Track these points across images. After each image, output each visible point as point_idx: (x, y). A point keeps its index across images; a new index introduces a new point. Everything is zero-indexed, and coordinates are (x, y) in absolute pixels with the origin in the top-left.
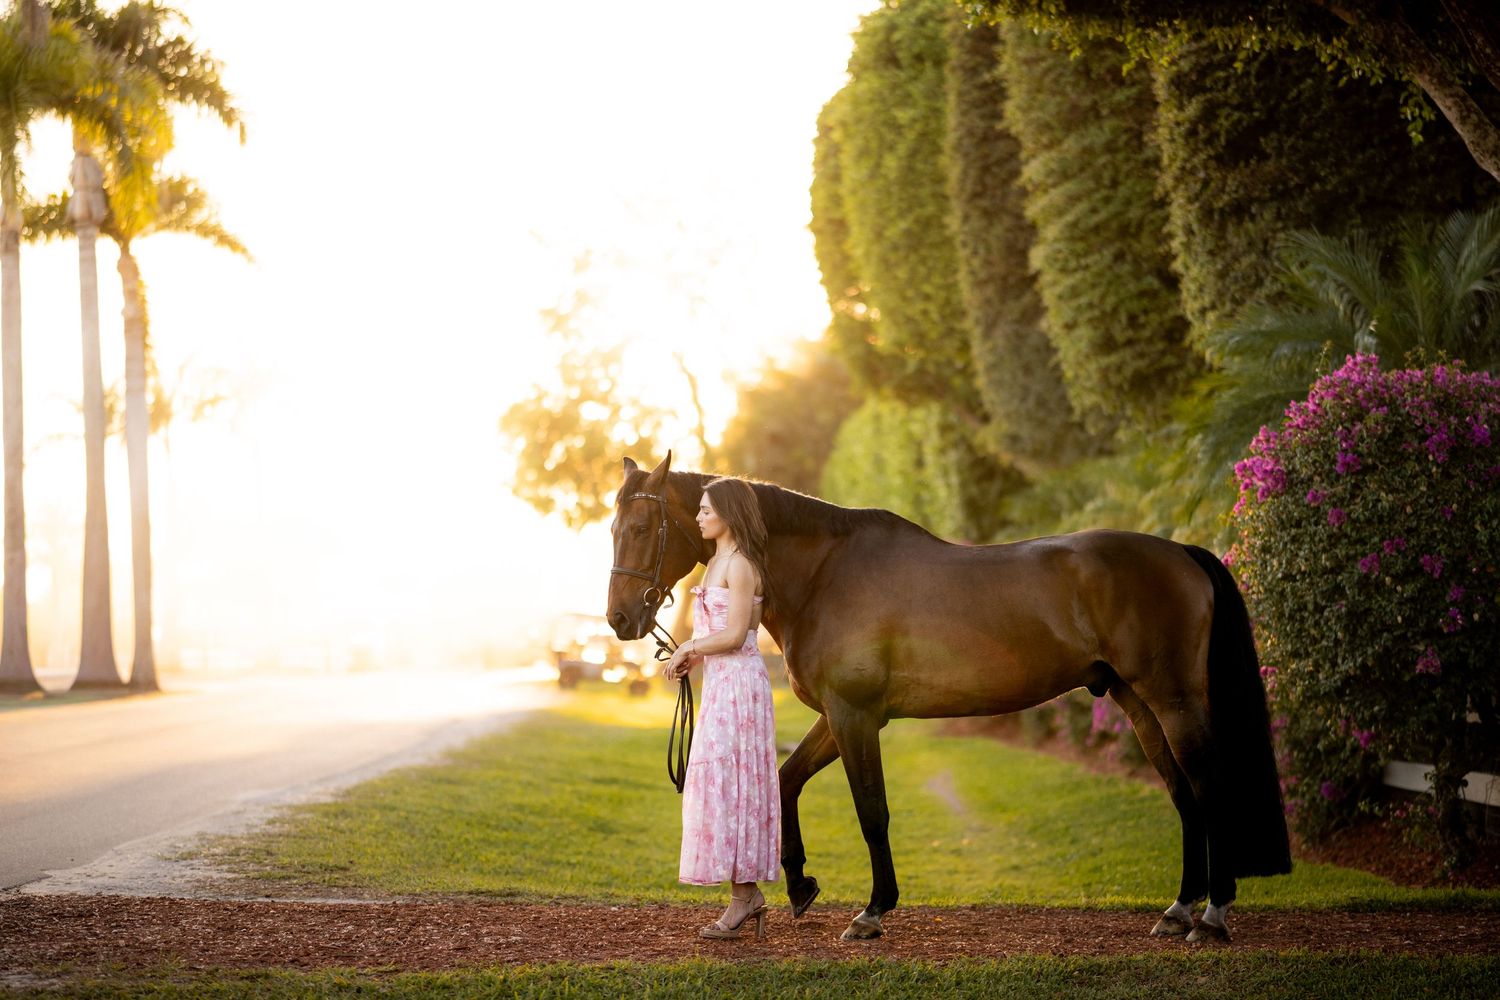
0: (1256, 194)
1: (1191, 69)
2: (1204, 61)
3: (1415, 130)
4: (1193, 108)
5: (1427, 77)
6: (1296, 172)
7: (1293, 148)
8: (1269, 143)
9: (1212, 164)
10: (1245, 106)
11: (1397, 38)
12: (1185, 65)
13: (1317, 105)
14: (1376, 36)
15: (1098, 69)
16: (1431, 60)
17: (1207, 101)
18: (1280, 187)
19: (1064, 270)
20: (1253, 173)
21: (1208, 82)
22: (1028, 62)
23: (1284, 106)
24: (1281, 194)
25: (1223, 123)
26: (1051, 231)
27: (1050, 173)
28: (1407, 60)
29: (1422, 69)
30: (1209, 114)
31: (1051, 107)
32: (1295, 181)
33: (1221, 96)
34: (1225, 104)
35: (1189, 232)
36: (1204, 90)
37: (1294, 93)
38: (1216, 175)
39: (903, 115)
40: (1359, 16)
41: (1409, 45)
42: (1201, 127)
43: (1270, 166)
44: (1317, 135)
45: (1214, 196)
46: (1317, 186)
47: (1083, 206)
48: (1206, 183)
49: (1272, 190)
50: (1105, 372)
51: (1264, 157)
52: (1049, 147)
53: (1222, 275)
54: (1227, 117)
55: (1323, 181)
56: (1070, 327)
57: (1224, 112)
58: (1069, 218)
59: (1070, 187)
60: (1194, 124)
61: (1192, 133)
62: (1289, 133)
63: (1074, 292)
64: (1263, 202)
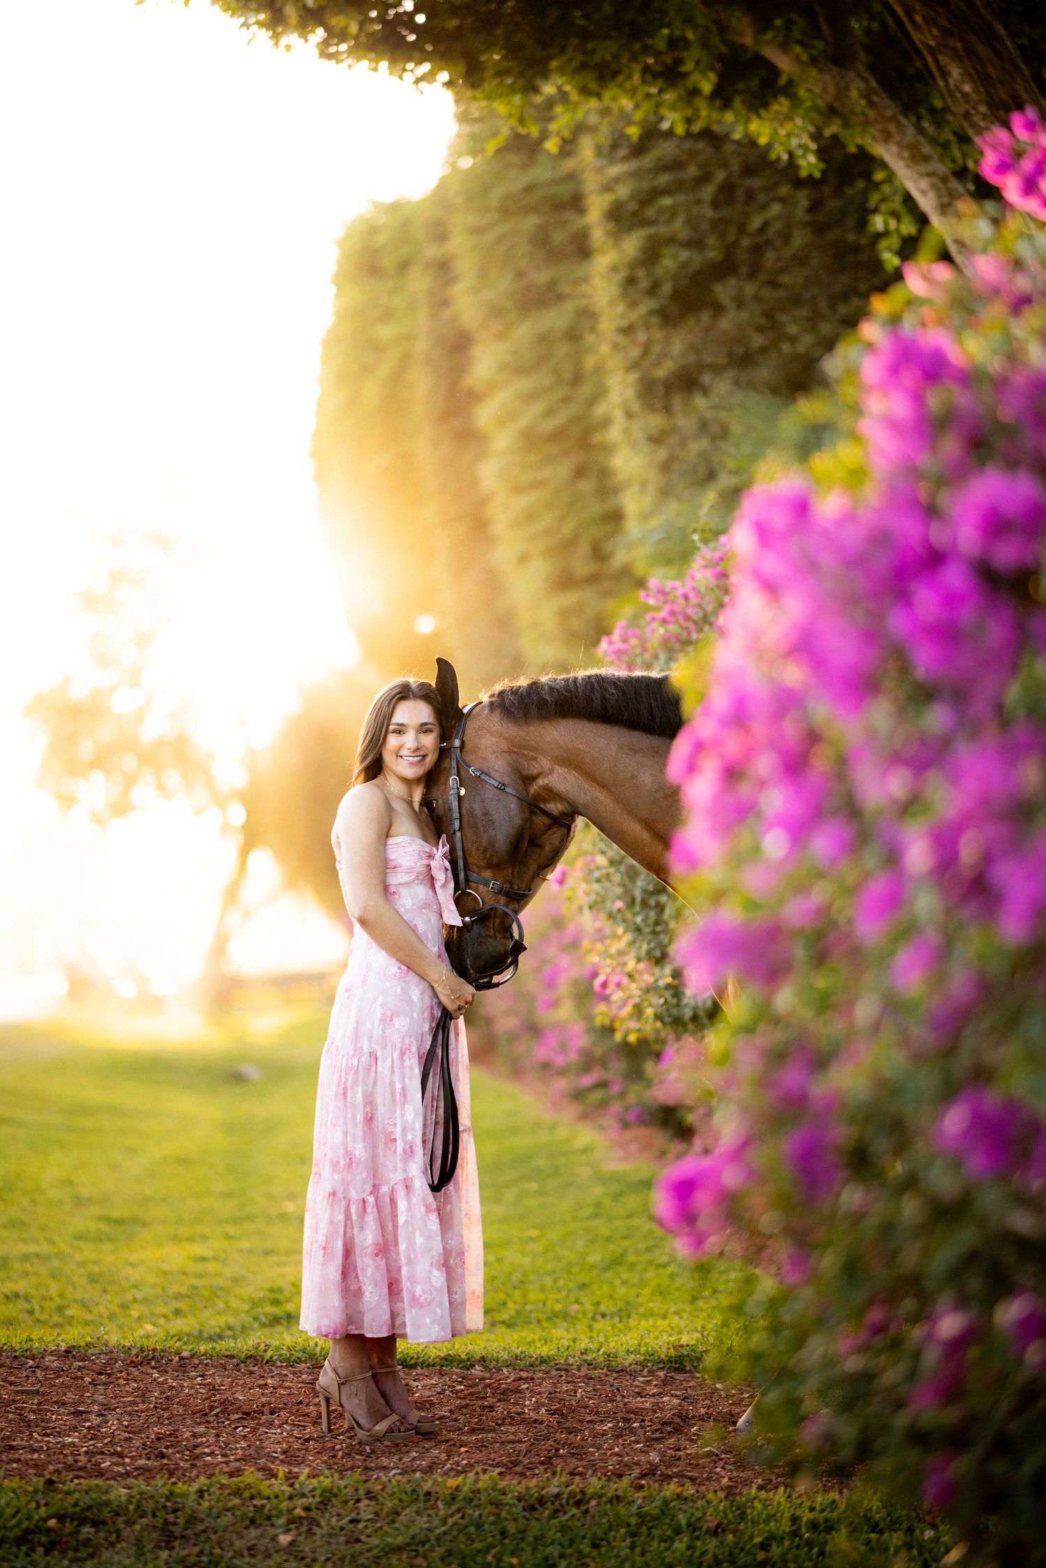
0: (708, 359)
1: (632, 197)
2: (645, 184)
3: (889, 249)
4: (632, 244)
5: (894, 149)
6: (760, 329)
7: (757, 298)
8: (724, 291)
9: (655, 320)
10: (695, 243)
11: (854, 94)
12: (623, 192)
13: (786, 237)
14: (824, 90)
15: (559, 237)
16: (899, 124)
17: (651, 237)
18: (740, 350)
19: (518, 489)
20: (707, 330)
21: (650, 212)
22: (478, 231)
23: (746, 242)
24: (743, 360)
25: (668, 263)
26: (503, 440)
27: (503, 368)
28: (866, 123)
29: (887, 137)
30: (650, 255)
31: (503, 284)
32: (757, 341)
33: (663, 230)
34: (671, 241)
35: (629, 415)
36: (646, 223)
37: (756, 222)
38: (658, 335)
39: (385, 332)
40: (797, 58)
41: (871, 104)
42: (641, 273)
43: (726, 324)
44: (786, 279)
45: (658, 364)
46: (786, 348)
47: (537, 408)
48: (646, 350)
49: (730, 354)
50: (564, 614)
51: (718, 309)
52: (501, 336)
53: (666, 467)
54: (675, 256)
55: (793, 340)
56: (523, 559)
57: (668, 251)
58: (523, 422)
59: (525, 384)
60: (634, 265)
61: (631, 281)
62: (752, 275)
63: (529, 517)
64: (717, 369)
